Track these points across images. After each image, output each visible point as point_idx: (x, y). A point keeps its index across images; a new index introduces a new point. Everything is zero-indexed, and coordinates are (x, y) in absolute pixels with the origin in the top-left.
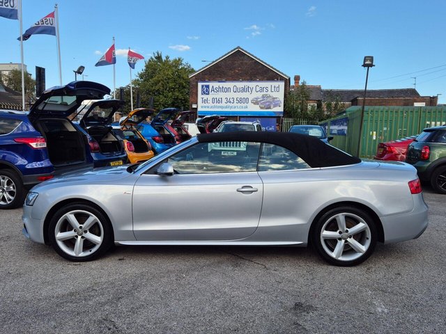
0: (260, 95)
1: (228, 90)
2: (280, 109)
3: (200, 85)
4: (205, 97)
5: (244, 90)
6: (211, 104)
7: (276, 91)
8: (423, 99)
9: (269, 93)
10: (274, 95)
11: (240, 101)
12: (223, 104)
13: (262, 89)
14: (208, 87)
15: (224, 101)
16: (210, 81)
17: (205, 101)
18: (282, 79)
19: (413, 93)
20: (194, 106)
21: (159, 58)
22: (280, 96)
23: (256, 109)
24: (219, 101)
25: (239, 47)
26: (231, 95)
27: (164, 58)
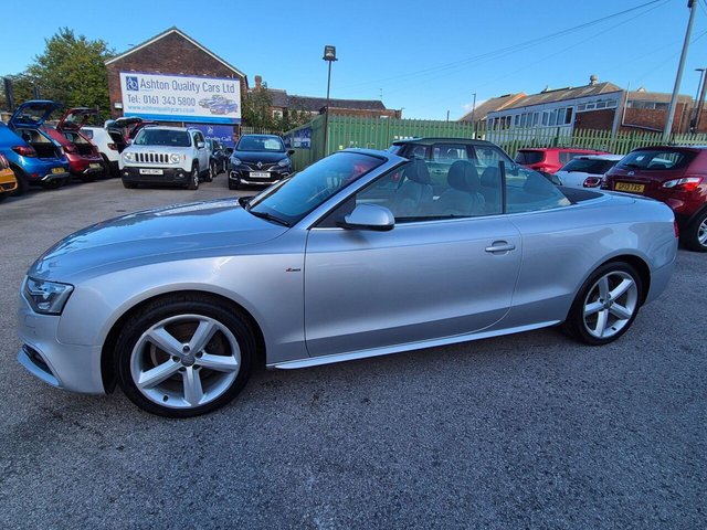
0: (209, 95)
1: (165, 85)
2: (238, 115)
3: (123, 76)
4: (133, 93)
5: (187, 87)
6: (142, 104)
7: (231, 92)
8: (389, 113)
9: (221, 94)
10: (228, 96)
11: (184, 101)
12: (161, 105)
13: (212, 88)
14: (135, 79)
15: (161, 100)
16: (137, 71)
17: (134, 100)
18: (236, 77)
19: (379, 105)
20: (118, 106)
21: (69, 37)
22: (236, 98)
23: (206, 113)
24: (154, 100)
25: (174, 28)
26: (170, 93)
27: (77, 38)
